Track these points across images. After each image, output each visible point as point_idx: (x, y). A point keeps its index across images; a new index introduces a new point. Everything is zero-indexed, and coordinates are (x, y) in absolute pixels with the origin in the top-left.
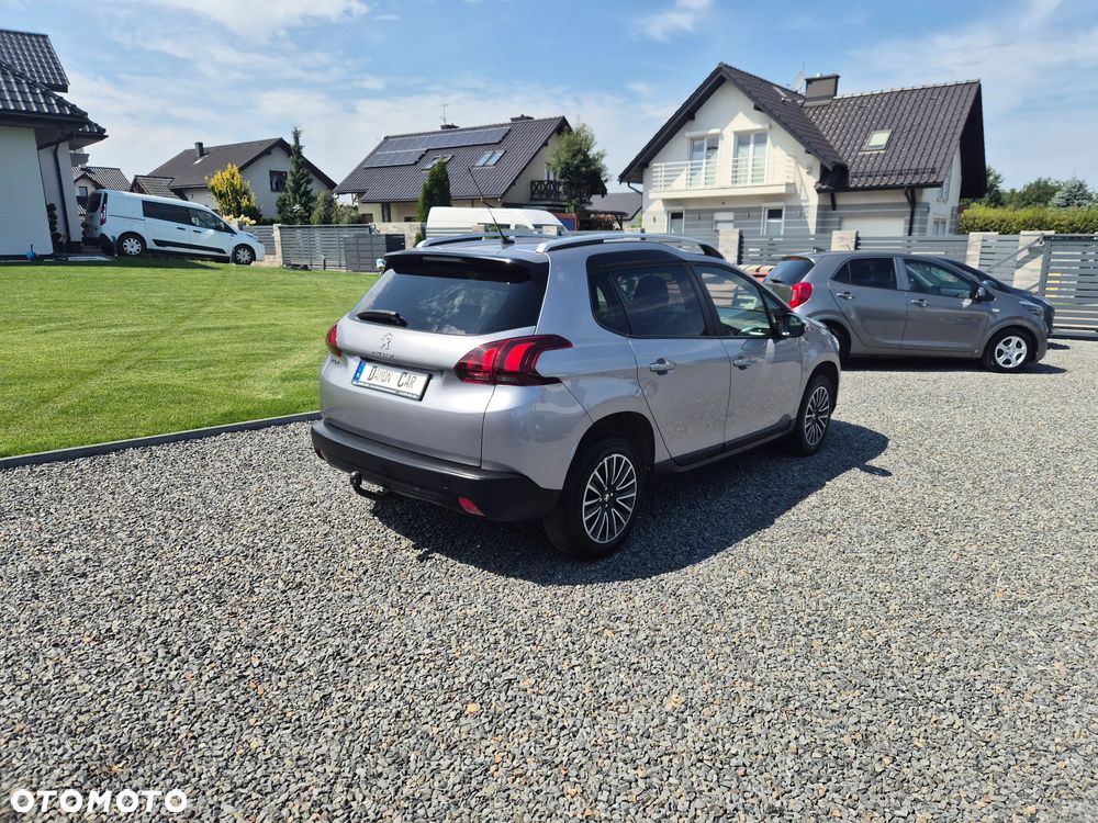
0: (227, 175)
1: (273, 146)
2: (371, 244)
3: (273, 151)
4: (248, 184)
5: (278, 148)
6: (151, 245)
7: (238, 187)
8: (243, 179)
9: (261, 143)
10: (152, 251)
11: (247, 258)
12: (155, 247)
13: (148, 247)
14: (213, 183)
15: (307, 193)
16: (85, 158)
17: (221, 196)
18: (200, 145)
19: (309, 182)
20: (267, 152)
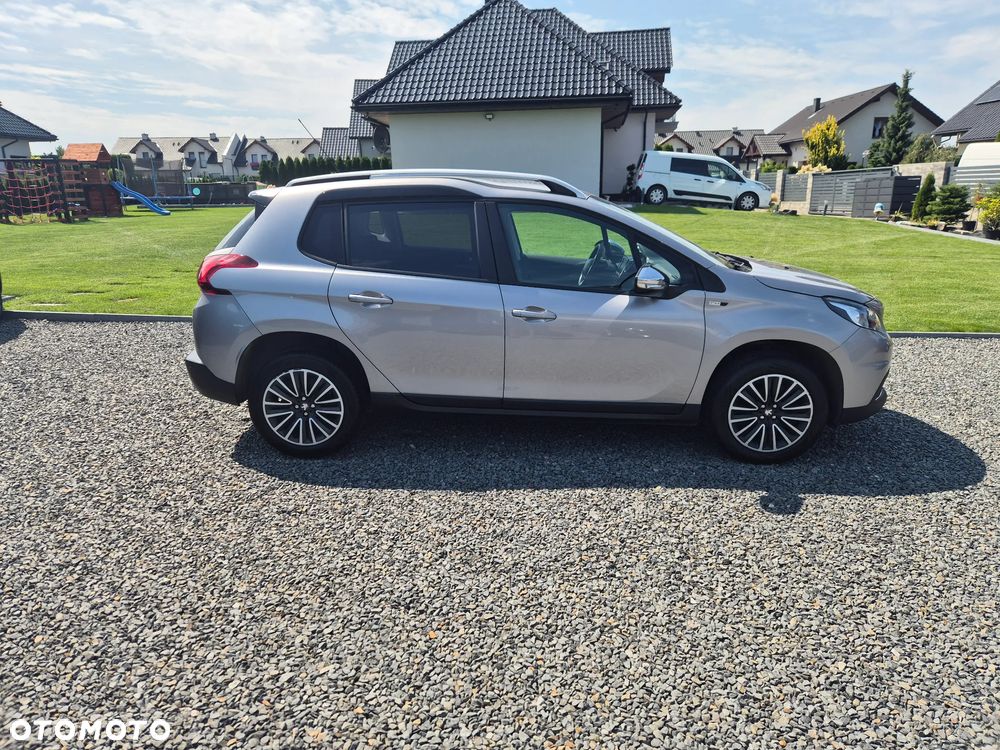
0: (823, 126)
1: (883, 93)
2: (880, 188)
3: (882, 98)
4: (842, 133)
5: (890, 94)
6: (671, 195)
7: (831, 137)
8: (838, 130)
9: (873, 91)
10: (672, 200)
11: (751, 204)
12: (674, 196)
13: (669, 196)
14: (808, 135)
15: (904, 137)
16: (675, 124)
17: (813, 147)
18: (818, 100)
19: (910, 125)
20: (876, 99)
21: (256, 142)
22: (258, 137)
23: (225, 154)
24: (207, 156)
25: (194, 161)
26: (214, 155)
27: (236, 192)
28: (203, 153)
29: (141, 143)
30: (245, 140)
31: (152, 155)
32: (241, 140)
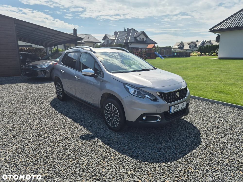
21: (208, 42)
22: (209, 40)
23: (199, 45)
24: (194, 46)
25: (191, 47)
26: (196, 45)
27: (184, 54)
28: (194, 45)
29: (180, 43)
30: (205, 41)
31: (182, 46)
32: (204, 41)
